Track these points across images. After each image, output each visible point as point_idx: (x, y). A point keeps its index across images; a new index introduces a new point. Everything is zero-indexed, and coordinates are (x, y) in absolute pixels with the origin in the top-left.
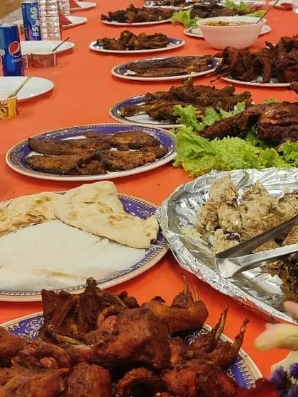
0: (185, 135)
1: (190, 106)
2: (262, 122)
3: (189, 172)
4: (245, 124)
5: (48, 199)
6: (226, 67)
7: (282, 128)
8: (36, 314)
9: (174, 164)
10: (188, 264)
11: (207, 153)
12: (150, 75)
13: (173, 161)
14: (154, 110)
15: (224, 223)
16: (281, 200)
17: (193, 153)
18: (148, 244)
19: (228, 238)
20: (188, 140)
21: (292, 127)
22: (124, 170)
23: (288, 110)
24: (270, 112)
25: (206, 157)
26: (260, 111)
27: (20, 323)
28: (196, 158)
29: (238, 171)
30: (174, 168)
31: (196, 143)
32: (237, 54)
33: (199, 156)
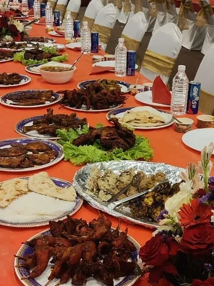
0: (68, 145)
1: (64, 129)
2: (102, 138)
3: (74, 164)
4: (94, 138)
5: (19, 182)
6: (66, 101)
7: (111, 141)
8: (48, 230)
9: (65, 160)
10: (96, 206)
11: (81, 154)
12: (23, 104)
13: (63, 159)
14: (41, 129)
15: (102, 188)
16: (120, 176)
17: (74, 154)
18: (75, 199)
19: (106, 194)
20: (69, 148)
21: (116, 140)
22: (43, 164)
23: (112, 132)
24: (104, 133)
25: (80, 156)
26: (100, 133)
27: (42, 234)
28: (75, 157)
29: (98, 164)
30: (65, 161)
31: (73, 149)
32: (71, 94)
33: (77, 156)
